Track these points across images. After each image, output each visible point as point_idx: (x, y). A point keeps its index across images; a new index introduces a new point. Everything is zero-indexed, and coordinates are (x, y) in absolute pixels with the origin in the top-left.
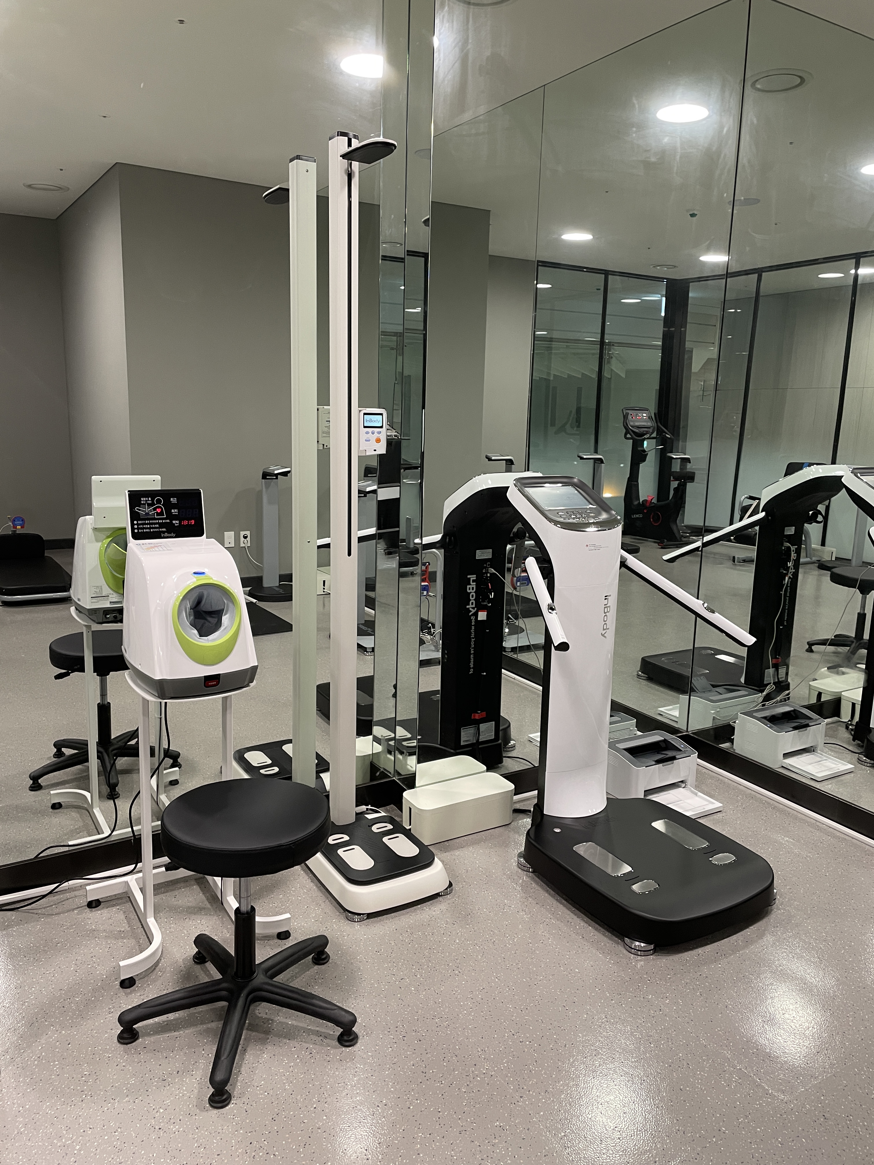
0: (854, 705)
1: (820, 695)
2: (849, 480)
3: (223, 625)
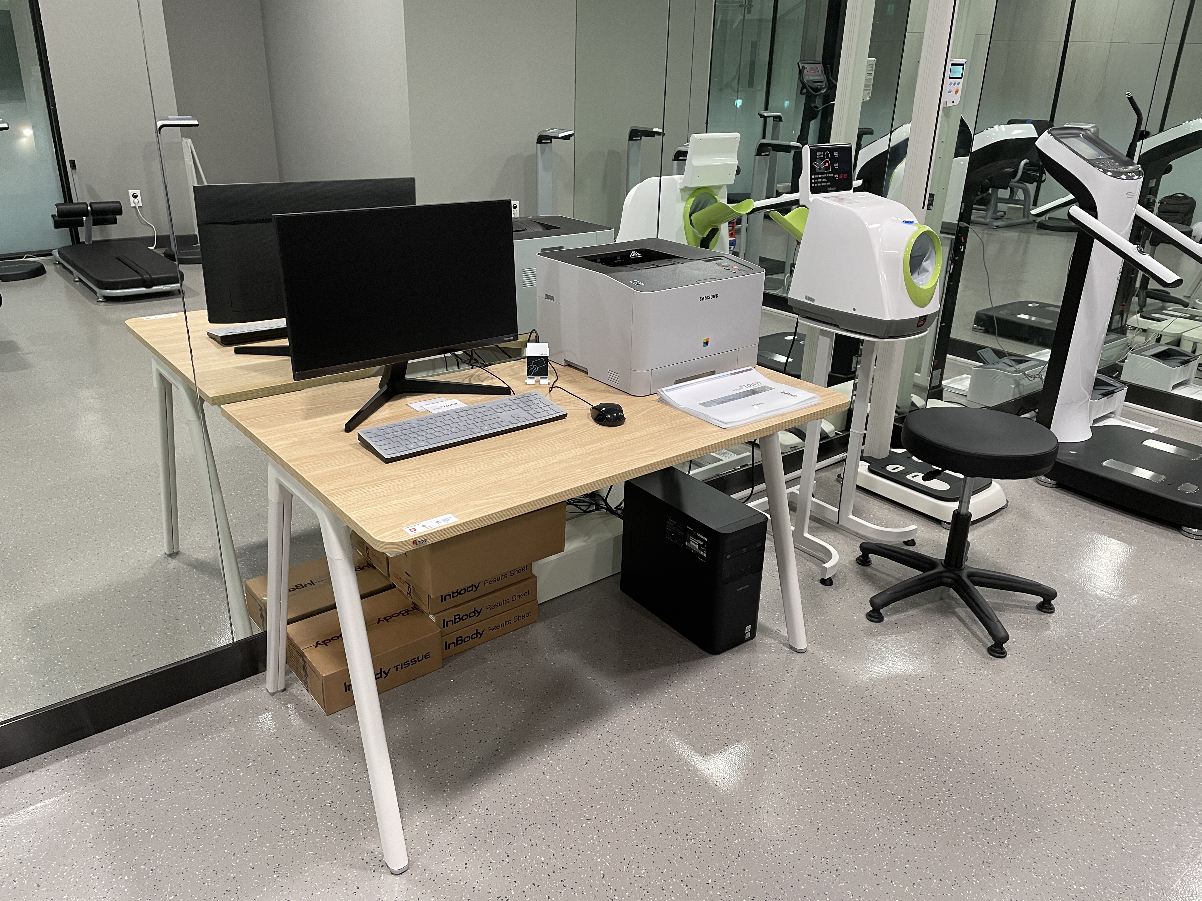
3: (926, 271)
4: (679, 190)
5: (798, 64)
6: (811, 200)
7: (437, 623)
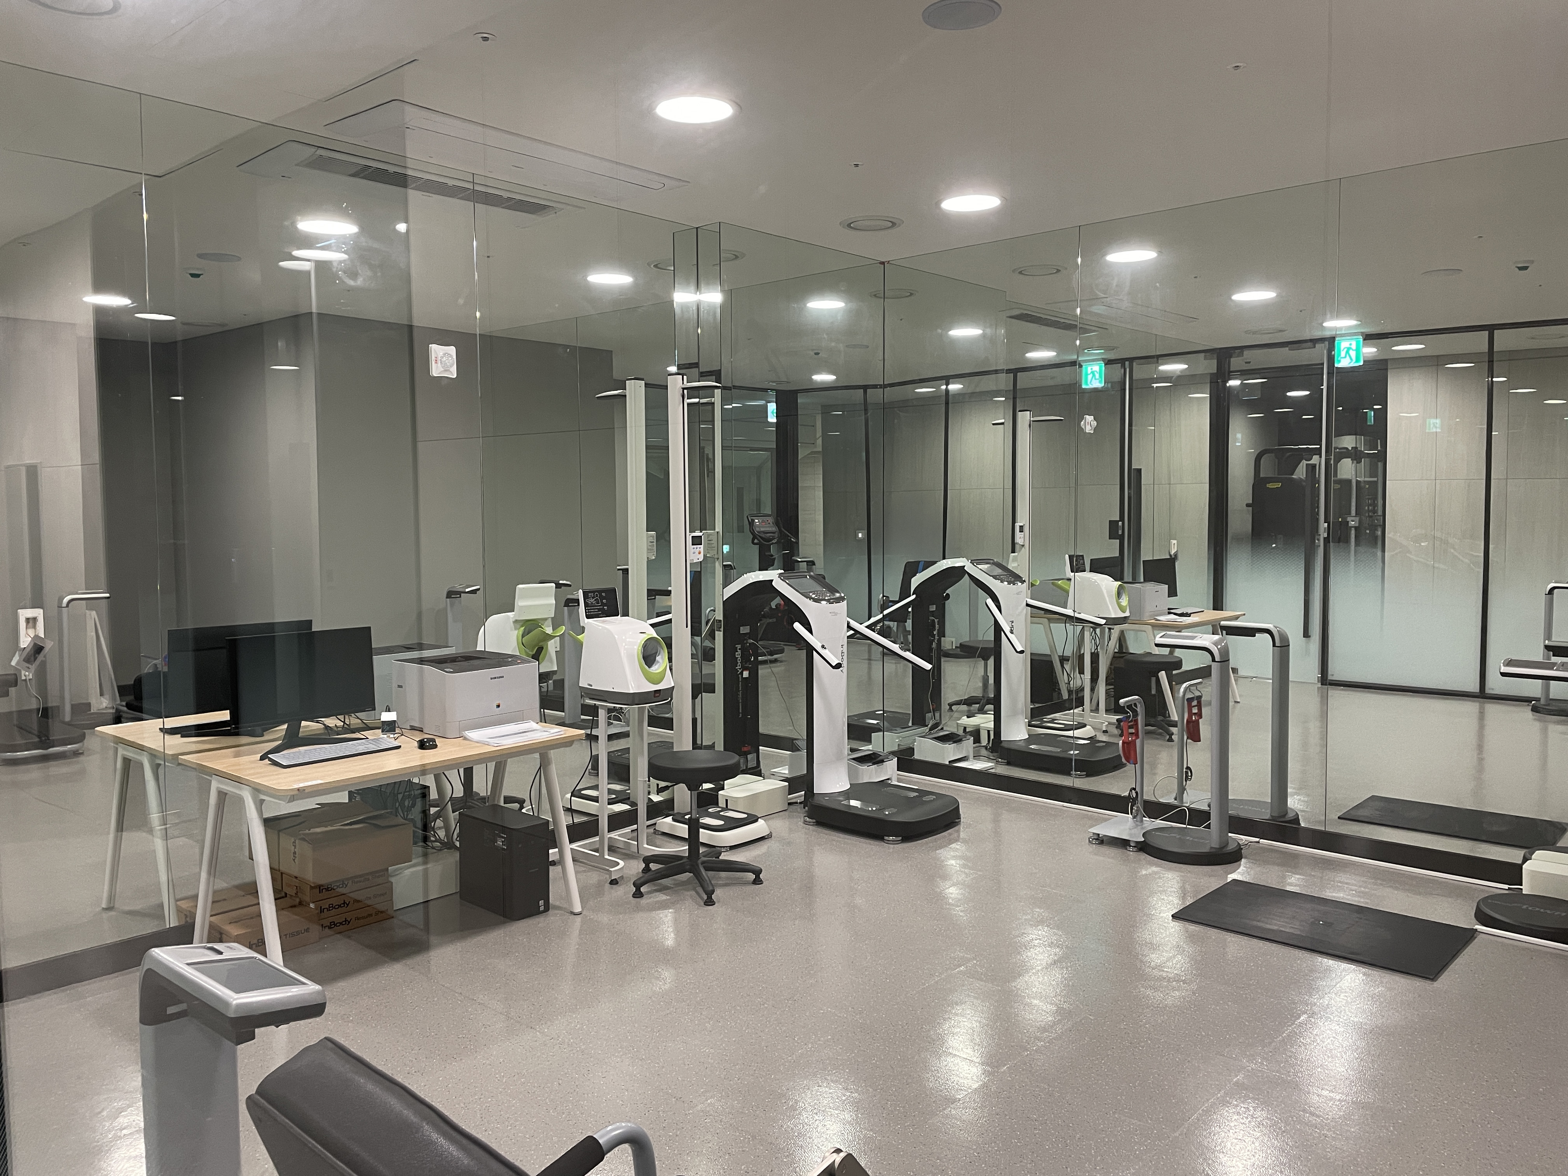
0: (989, 731)
1: (965, 728)
2: (969, 568)
3: (658, 662)
4: (512, 623)
5: (747, 517)
6: (586, 622)
7: (316, 908)
